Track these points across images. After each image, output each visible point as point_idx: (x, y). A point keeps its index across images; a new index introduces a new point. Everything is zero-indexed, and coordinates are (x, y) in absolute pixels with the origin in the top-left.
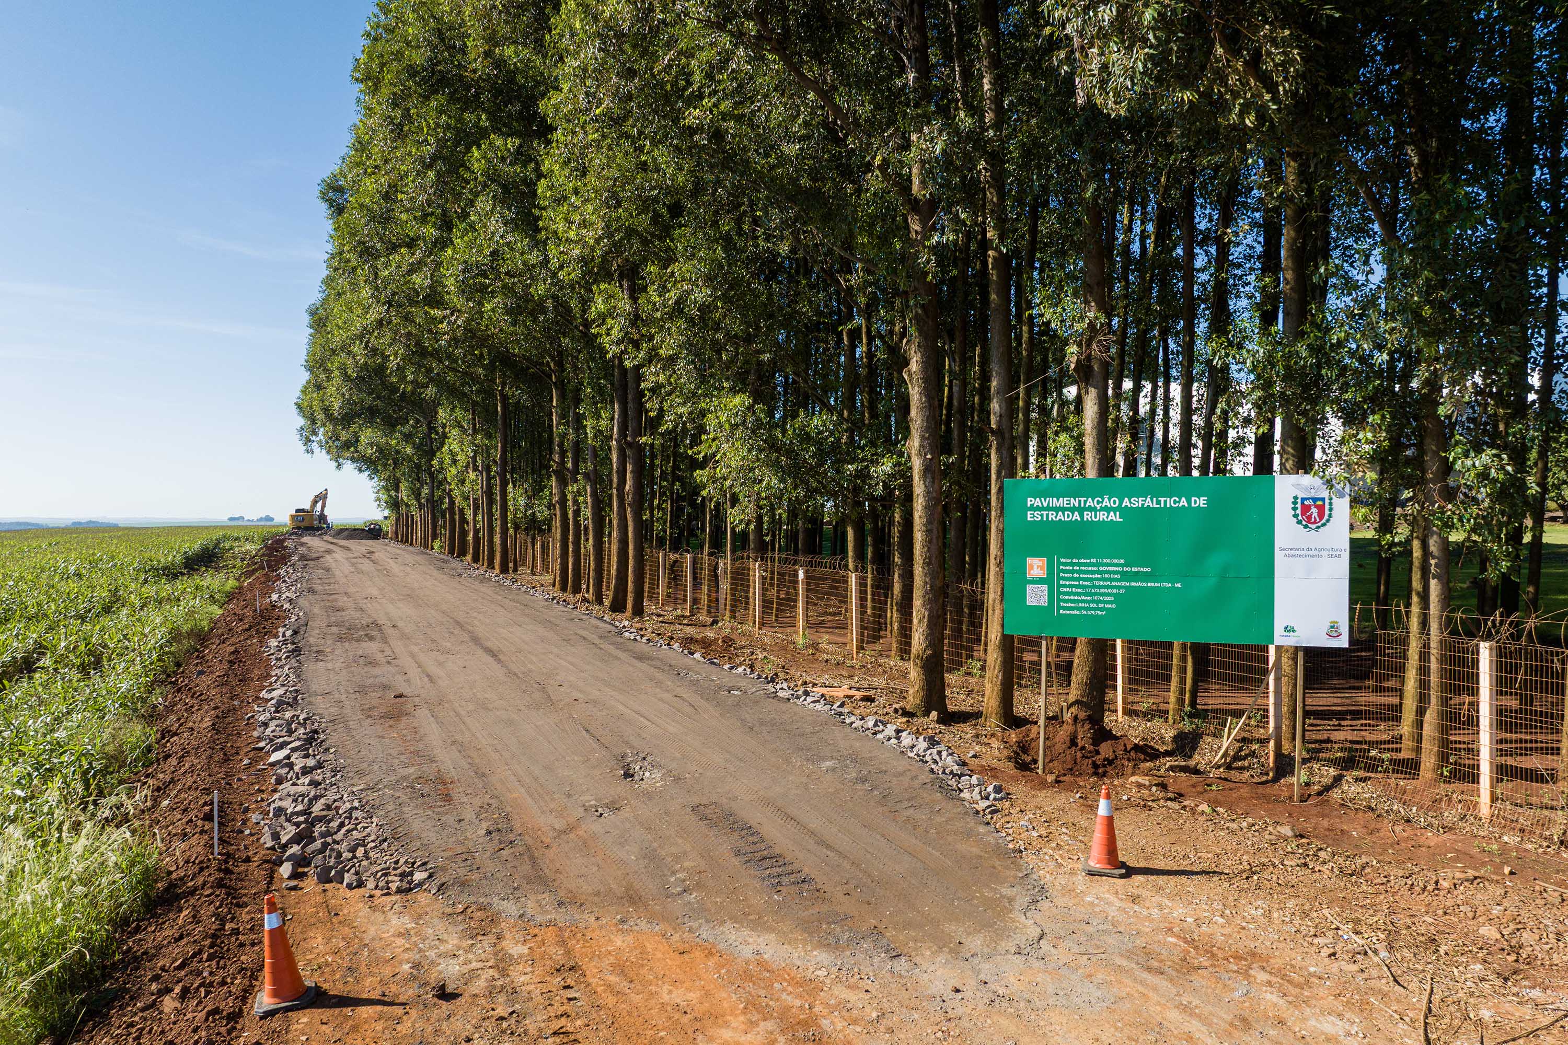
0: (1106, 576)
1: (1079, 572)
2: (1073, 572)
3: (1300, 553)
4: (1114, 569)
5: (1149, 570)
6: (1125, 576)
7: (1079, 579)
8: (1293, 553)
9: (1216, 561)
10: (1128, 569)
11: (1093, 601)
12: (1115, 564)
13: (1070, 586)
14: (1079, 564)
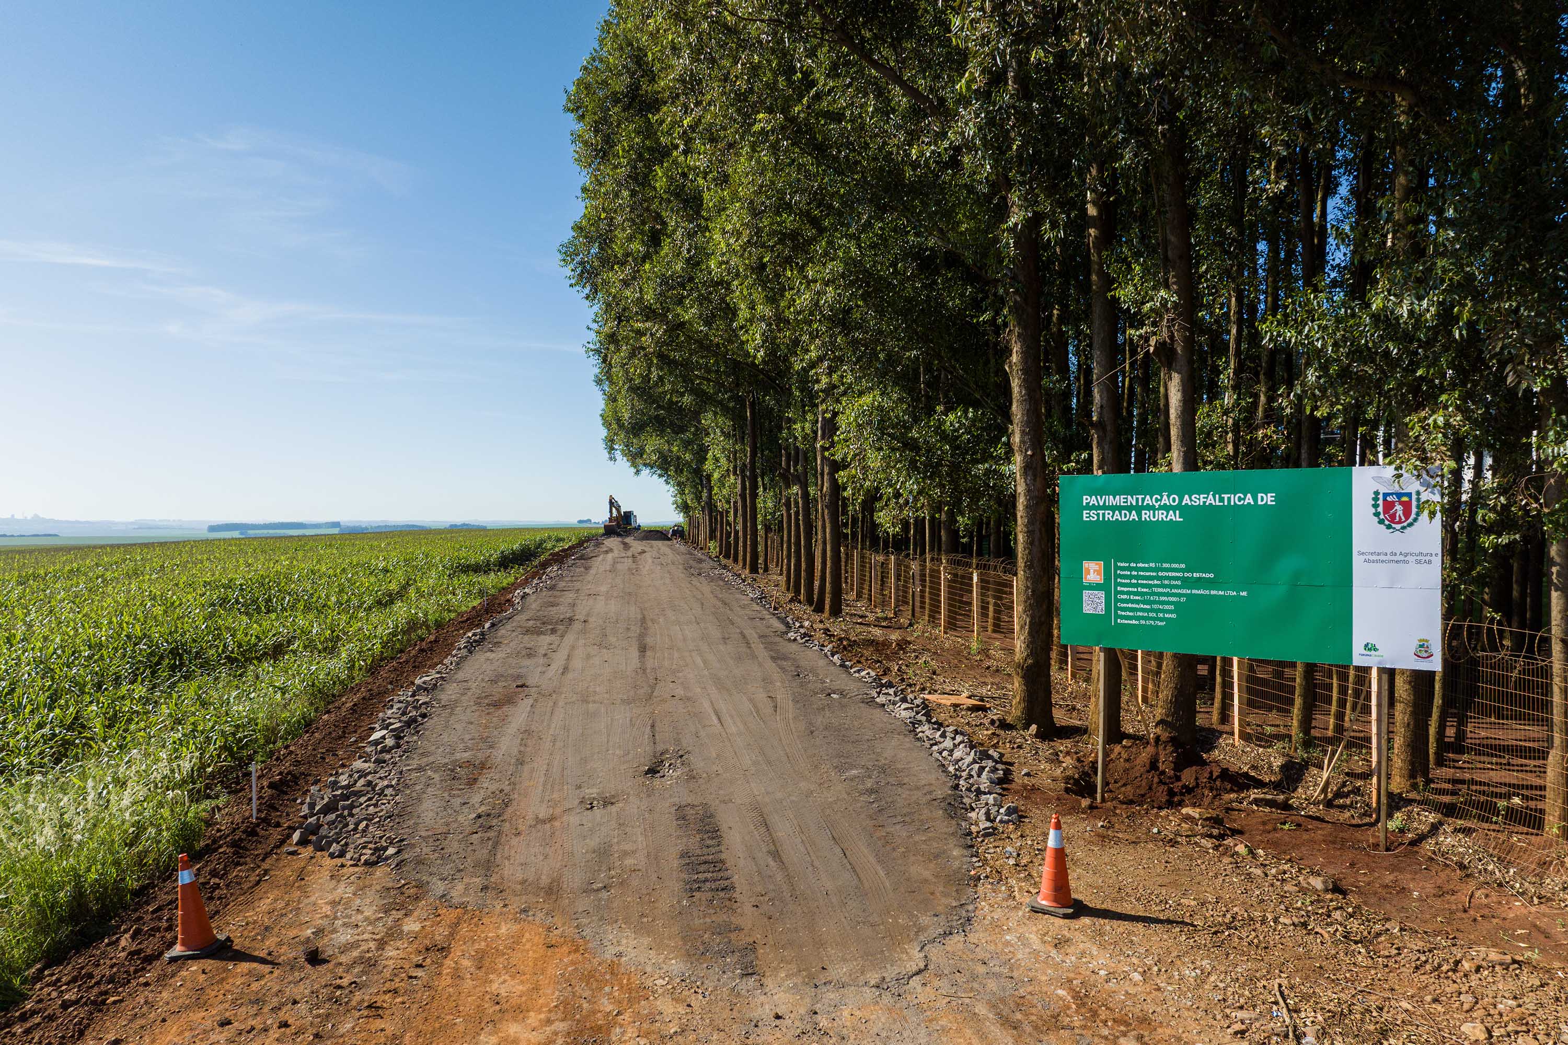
0: (1166, 582)
1: (1137, 577)
2: (1130, 577)
3: (1382, 558)
4: (1174, 574)
5: (1212, 576)
6: (1186, 583)
7: (1136, 586)
8: (1376, 558)
9: (1286, 566)
10: (1190, 575)
11: (1152, 610)
12: (1176, 570)
13: (1129, 593)
14: (1136, 569)
